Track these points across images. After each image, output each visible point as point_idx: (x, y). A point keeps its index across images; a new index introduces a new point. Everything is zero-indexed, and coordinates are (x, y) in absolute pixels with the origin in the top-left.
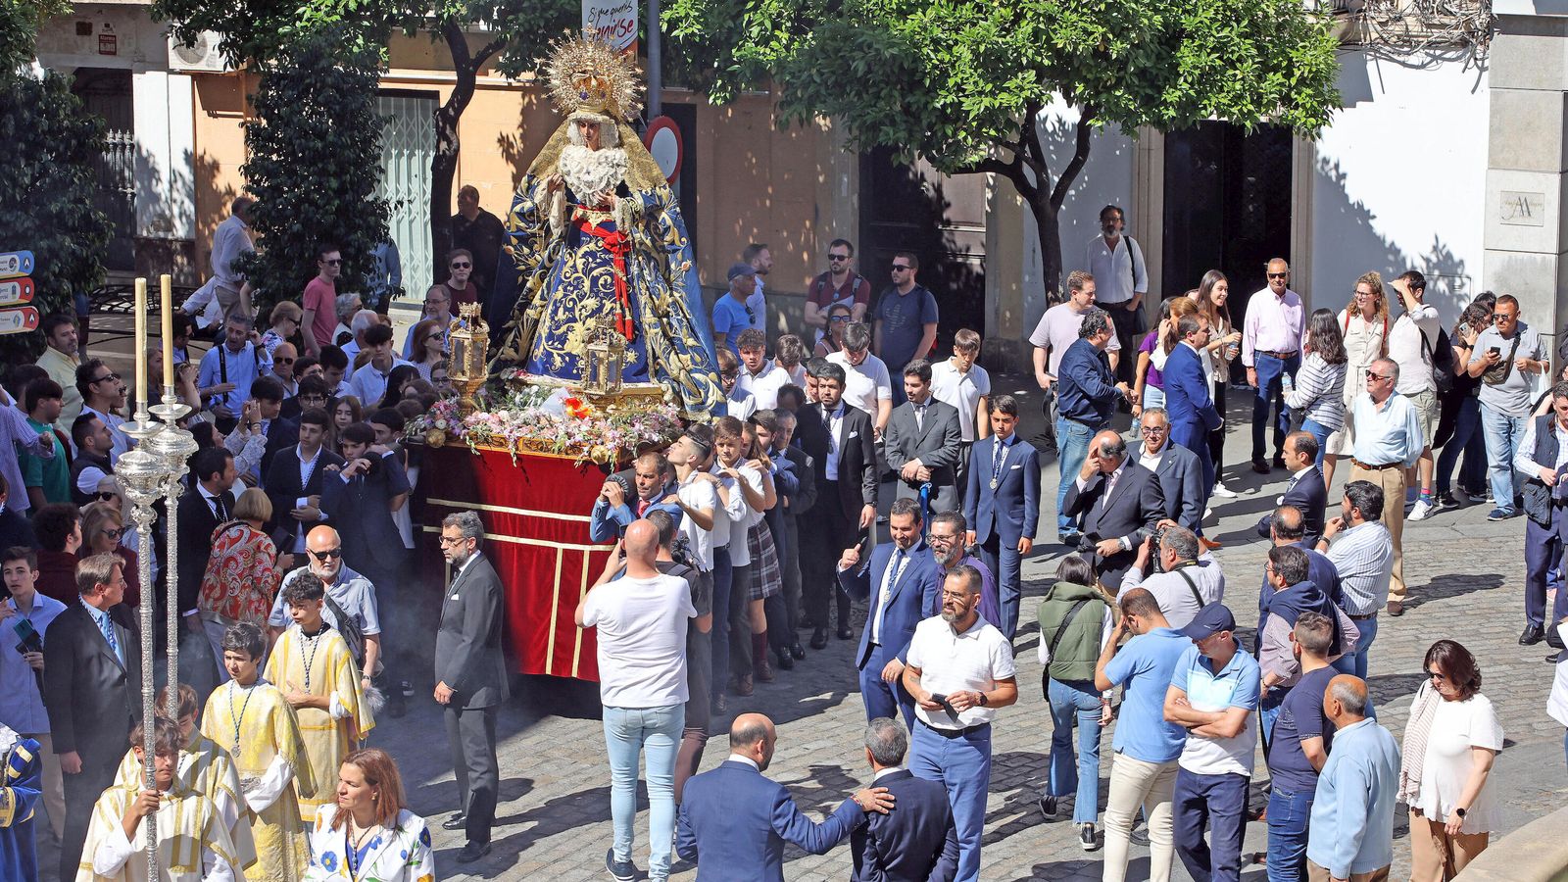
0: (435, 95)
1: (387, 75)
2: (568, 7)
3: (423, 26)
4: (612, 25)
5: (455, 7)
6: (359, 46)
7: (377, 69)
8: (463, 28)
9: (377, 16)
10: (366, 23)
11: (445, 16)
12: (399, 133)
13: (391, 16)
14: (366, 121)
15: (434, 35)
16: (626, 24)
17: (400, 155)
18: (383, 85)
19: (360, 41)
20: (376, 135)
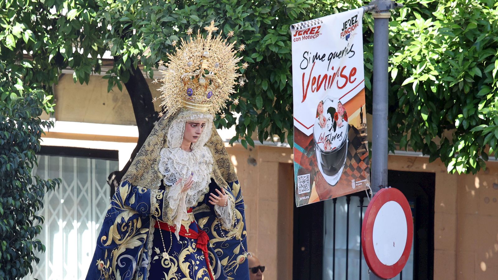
0: (113, 155)
1: (52, 130)
2: (275, 50)
3: (98, 69)
4: (330, 73)
5: (136, 47)
6: (17, 92)
7: (39, 122)
8: (146, 74)
9: (41, 56)
10: (27, 65)
11: (125, 58)
12: (68, 202)
13: (59, 56)
14: (24, 185)
15: (112, 82)
16: (347, 73)
17: (69, 226)
18: (45, 142)
19: (19, 86)
20: (37, 203)
